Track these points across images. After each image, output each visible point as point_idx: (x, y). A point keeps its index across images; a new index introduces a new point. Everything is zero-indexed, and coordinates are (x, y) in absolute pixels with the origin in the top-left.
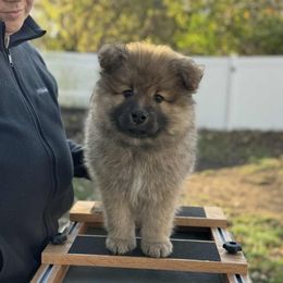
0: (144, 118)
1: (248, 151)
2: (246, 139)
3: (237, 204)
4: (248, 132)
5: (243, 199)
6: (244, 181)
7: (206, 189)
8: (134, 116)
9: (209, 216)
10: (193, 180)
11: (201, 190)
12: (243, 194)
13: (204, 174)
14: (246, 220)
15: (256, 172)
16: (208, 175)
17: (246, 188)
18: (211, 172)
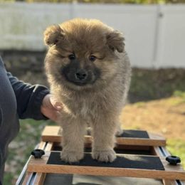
0: (84, 75)
1: (173, 86)
2: (171, 76)
3: (164, 130)
4: (173, 70)
5: (170, 126)
6: (170, 111)
7: (138, 118)
8: (78, 74)
9: (151, 138)
10: (127, 111)
11: (134, 119)
12: (169, 123)
13: (136, 106)
14: (172, 144)
15: (181, 104)
16: (139, 107)
17: (172, 117)
18: (142, 104)
